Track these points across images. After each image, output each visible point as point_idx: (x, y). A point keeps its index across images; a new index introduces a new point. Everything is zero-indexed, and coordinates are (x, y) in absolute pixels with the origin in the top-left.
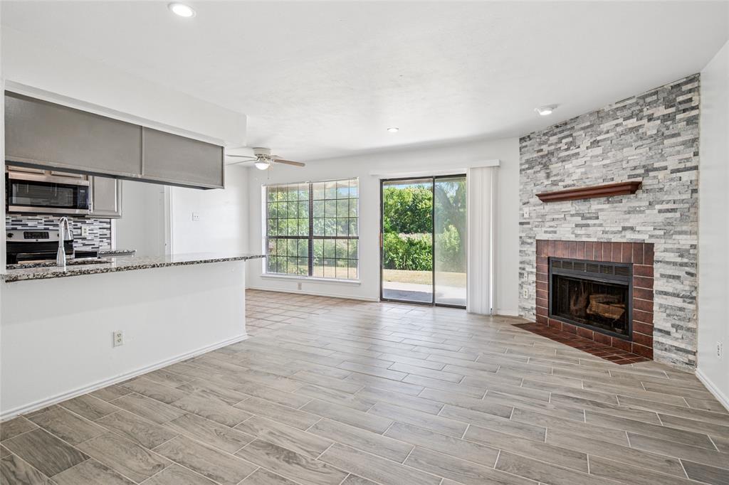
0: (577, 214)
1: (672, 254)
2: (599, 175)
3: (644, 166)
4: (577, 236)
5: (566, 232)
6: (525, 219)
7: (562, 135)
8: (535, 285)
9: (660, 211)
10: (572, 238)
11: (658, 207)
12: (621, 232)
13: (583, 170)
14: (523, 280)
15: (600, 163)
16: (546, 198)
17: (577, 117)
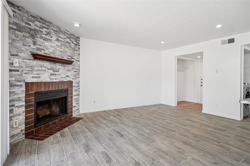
0: (51, 69)
1: (76, 84)
2: (59, 54)
3: (71, 57)
4: (51, 79)
5: (45, 77)
6: (14, 67)
7: (44, 25)
8: (24, 113)
9: (74, 71)
10: (49, 80)
11: (74, 70)
13: (53, 49)
14: (11, 115)
15: (60, 49)
16: (36, 57)
17: (51, 23)
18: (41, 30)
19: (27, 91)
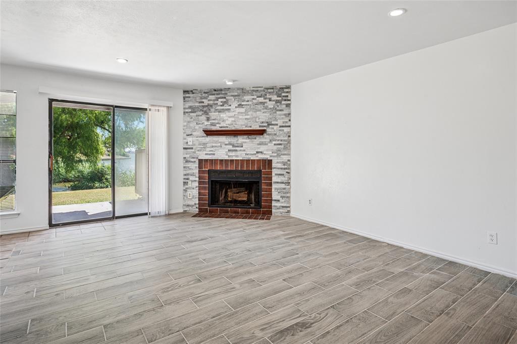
0: (230, 144)
1: (280, 164)
2: (243, 123)
3: (267, 122)
4: (229, 156)
5: (222, 154)
6: (189, 145)
7: (219, 96)
8: (198, 188)
9: (275, 145)
10: (226, 158)
11: (274, 142)
12: (255, 154)
13: (233, 119)
14: (186, 186)
15: (244, 117)
16: (209, 133)
17: (229, 89)
18: (216, 102)
19: (200, 167)
